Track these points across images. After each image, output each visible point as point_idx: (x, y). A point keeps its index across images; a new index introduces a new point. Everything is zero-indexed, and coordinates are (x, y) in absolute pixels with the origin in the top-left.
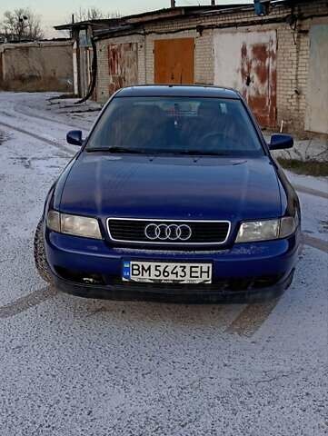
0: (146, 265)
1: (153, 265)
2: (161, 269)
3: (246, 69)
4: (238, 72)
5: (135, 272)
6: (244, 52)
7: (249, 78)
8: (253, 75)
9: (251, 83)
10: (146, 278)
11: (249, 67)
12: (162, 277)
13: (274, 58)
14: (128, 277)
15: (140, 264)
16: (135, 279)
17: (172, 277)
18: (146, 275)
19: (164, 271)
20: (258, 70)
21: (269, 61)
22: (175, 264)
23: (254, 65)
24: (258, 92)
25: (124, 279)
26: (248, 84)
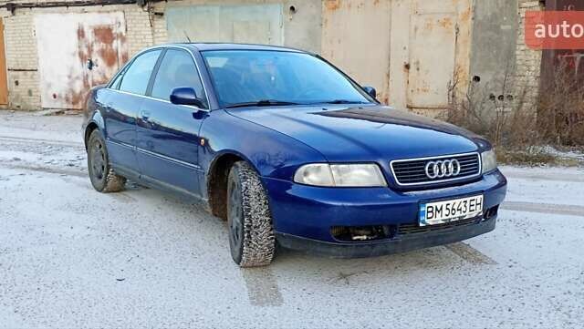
0: (439, 204)
1: (444, 203)
2: (450, 207)
3: (85, 51)
4: (74, 55)
5: (430, 215)
6: (81, 34)
7: (91, 62)
8: (96, 58)
9: (94, 67)
10: (439, 219)
11: (90, 50)
12: (450, 216)
13: (123, 39)
14: (423, 222)
15: (433, 205)
16: (430, 222)
17: (458, 214)
18: (439, 215)
19: (453, 209)
20: (103, 53)
21: (116, 44)
22: (460, 200)
23: (96, 48)
24: (105, 77)
25: (421, 225)
26: (90, 68)
